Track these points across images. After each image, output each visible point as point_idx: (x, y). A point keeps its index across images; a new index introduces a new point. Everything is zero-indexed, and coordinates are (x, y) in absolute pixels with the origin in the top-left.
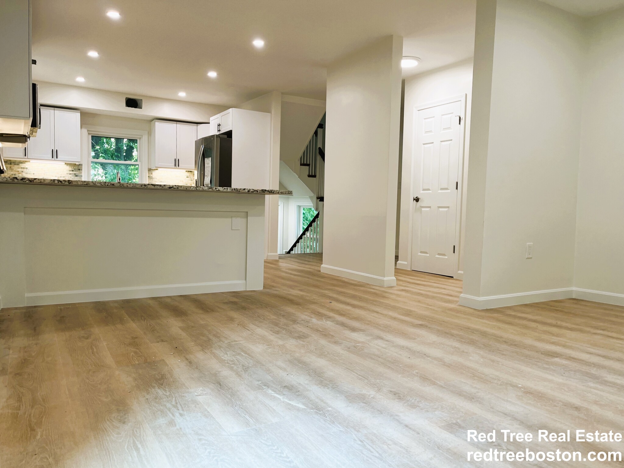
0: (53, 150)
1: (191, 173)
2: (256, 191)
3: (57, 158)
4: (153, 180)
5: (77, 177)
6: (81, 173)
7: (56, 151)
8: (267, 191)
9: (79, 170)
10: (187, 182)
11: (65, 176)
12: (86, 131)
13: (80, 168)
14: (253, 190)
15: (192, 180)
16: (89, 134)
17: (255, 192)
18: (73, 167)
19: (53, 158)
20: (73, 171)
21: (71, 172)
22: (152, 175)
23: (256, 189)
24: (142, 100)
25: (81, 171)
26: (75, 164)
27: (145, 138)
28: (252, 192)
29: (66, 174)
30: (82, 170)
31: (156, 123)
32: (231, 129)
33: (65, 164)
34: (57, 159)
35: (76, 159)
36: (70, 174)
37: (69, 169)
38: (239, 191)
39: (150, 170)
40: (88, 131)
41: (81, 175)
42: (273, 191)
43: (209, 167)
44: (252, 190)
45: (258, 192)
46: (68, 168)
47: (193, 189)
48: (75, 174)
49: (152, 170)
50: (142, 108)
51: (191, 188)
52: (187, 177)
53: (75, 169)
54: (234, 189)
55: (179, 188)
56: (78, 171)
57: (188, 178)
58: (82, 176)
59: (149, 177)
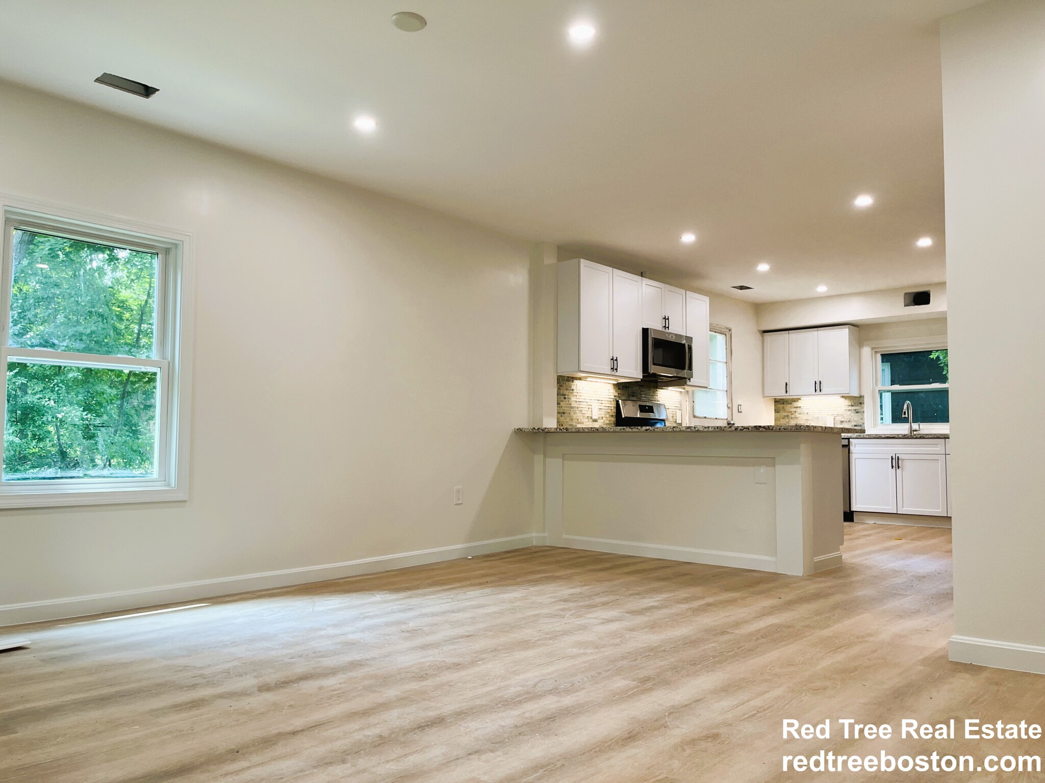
0: (815, 381)
2: (746, 428)
3: (821, 391)
5: (857, 414)
6: (863, 408)
7: (819, 382)
8: (763, 427)
9: (861, 403)
11: (842, 413)
12: (870, 349)
14: (742, 427)
16: (876, 352)
17: (745, 430)
18: (852, 401)
19: (816, 391)
20: (852, 406)
21: (850, 408)
23: (746, 425)
24: (930, 290)
25: (863, 405)
26: (855, 396)
28: (741, 430)
29: (843, 411)
33: (839, 397)
34: (821, 393)
36: (849, 410)
38: (724, 430)
40: (873, 349)
42: (771, 428)
44: (740, 428)
45: (749, 429)
46: (846, 403)
47: (670, 430)
48: (855, 410)
50: (929, 304)
51: (668, 429)
53: (855, 403)
54: (717, 427)
55: (655, 430)
56: (860, 405)
58: (864, 412)
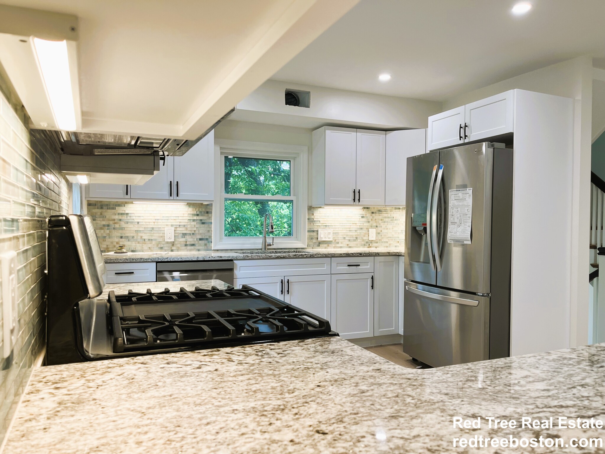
0: (171, 182)
1: (368, 211)
3: (177, 196)
4: (314, 224)
5: (204, 225)
6: (210, 218)
7: (176, 183)
9: (207, 213)
10: (362, 225)
12: (219, 148)
13: (208, 210)
15: (369, 222)
16: (222, 153)
18: (197, 209)
19: (171, 196)
20: (198, 215)
21: (195, 218)
22: (313, 217)
24: (310, 92)
25: (210, 215)
26: (202, 204)
27: (303, 158)
29: (187, 221)
30: (211, 213)
31: (327, 131)
32: (512, 132)
33: (188, 204)
34: (178, 198)
35: (203, 196)
36: (194, 220)
37: (192, 213)
39: (311, 208)
40: (221, 148)
41: (210, 221)
43: (468, 206)
46: (190, 211)
48: (201, 220)
49: (314, 208)
50: (308, 107)
52: (362, 217)
53: (201, 212)
56: (206, 215)
57: (364, 219)
58: (211, 223)
59: (308, 219)
